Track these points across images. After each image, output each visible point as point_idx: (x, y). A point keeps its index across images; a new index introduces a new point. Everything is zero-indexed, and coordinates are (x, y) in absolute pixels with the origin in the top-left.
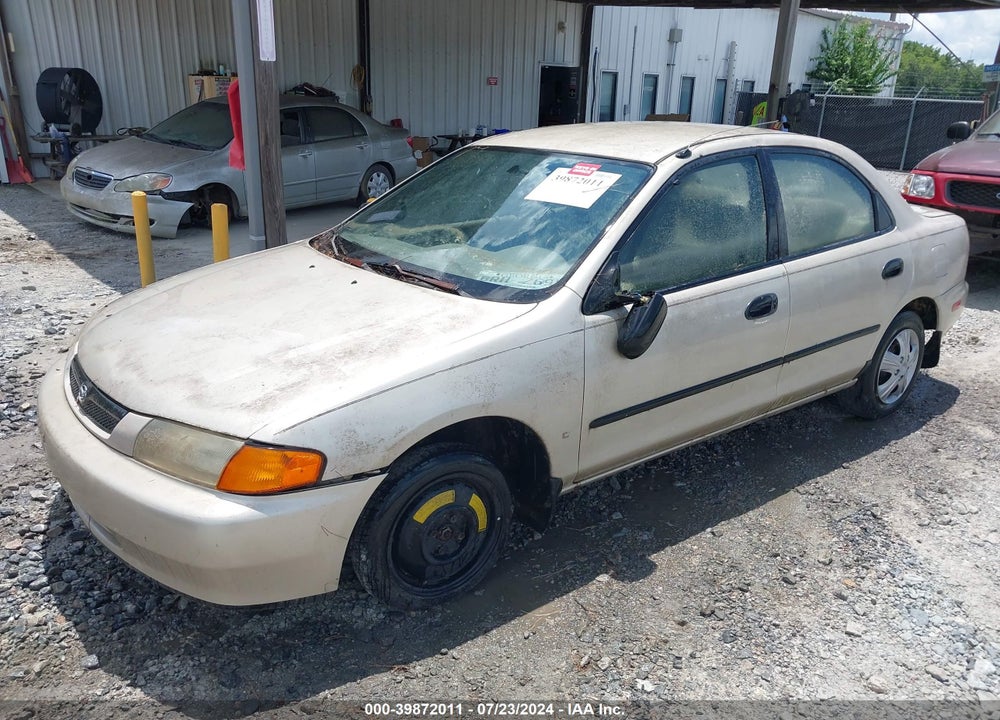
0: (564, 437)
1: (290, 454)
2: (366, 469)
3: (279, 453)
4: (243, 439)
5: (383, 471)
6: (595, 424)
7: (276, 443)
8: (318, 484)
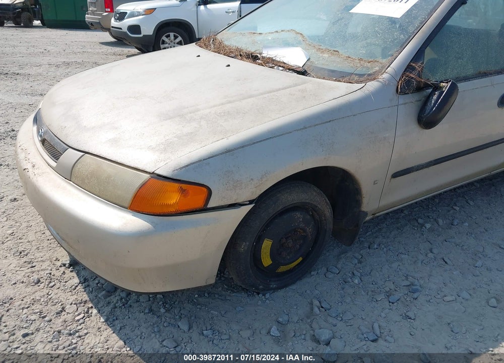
0: (374, 184)
1: (184, 186)
2: (240, 201)
3: (177, 185)
4: (150, 173)
5: (251, 202)
6: (395, 175)
7: (175, 178)
8: (204, 209)
